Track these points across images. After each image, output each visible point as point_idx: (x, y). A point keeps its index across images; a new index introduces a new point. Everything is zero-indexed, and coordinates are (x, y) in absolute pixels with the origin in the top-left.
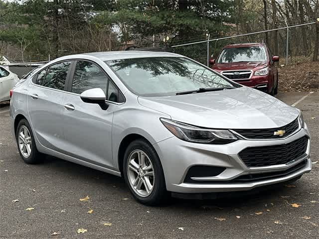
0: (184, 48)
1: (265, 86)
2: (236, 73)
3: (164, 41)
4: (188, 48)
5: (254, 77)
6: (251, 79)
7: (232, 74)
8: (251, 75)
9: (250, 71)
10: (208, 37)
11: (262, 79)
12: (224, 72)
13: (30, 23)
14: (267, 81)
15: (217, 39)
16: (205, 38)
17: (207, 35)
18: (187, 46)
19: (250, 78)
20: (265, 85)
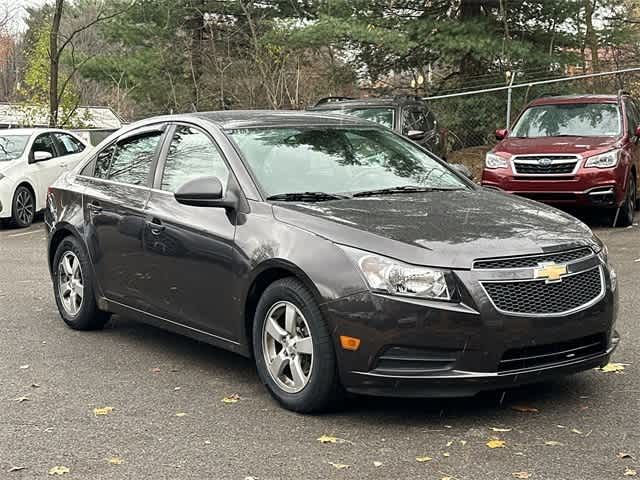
0: (461, 101)
1: (609, 192)
2: (543, 161)
3: (413, 86)
4: (469, 101)
5: (585, 172)
6: (577, 176)
7: (535, 162)
8: (577, 166)
9: (575, 157)
10: (510, 78)
11: (605, 175)
12: (517, 158)
13: (147, 42)
14: (613, 181)
15: (531, 84)
16: (503, 80)
17: (508, 74)
18: (469, 96)
19: (574, 172)
20: (607, 189)
